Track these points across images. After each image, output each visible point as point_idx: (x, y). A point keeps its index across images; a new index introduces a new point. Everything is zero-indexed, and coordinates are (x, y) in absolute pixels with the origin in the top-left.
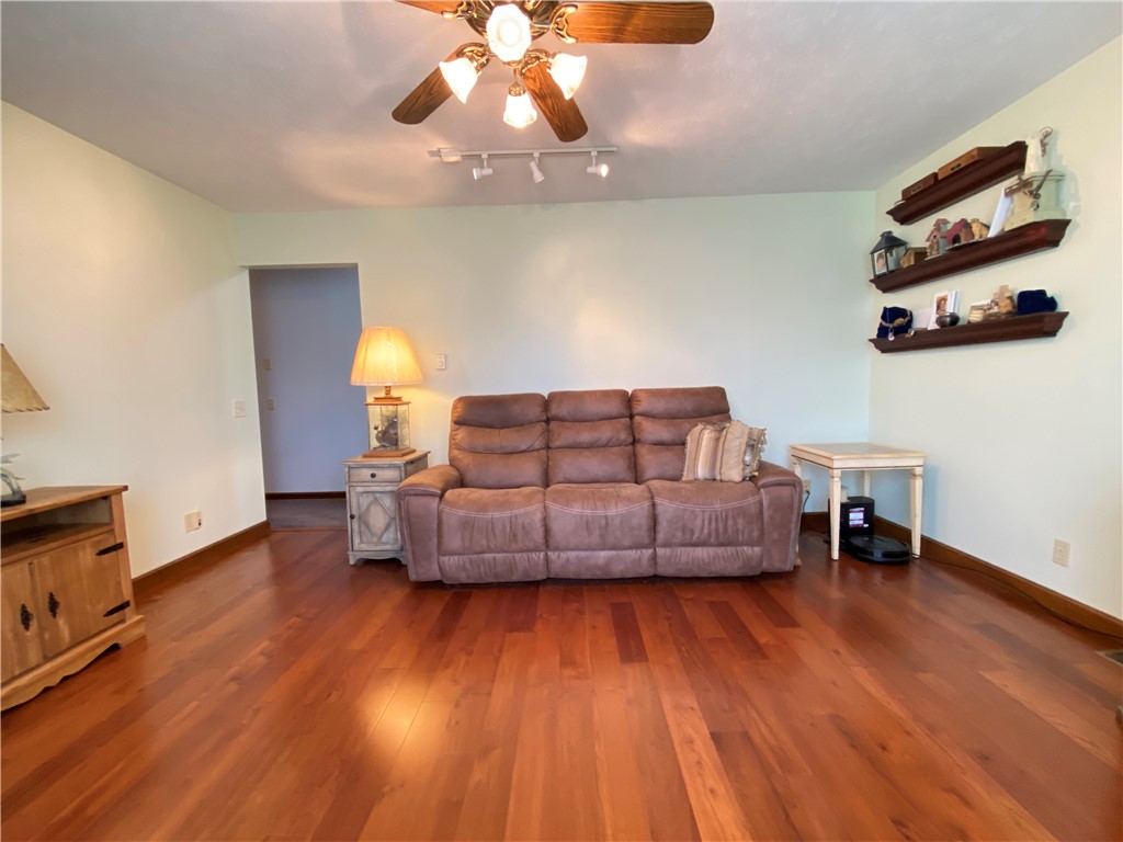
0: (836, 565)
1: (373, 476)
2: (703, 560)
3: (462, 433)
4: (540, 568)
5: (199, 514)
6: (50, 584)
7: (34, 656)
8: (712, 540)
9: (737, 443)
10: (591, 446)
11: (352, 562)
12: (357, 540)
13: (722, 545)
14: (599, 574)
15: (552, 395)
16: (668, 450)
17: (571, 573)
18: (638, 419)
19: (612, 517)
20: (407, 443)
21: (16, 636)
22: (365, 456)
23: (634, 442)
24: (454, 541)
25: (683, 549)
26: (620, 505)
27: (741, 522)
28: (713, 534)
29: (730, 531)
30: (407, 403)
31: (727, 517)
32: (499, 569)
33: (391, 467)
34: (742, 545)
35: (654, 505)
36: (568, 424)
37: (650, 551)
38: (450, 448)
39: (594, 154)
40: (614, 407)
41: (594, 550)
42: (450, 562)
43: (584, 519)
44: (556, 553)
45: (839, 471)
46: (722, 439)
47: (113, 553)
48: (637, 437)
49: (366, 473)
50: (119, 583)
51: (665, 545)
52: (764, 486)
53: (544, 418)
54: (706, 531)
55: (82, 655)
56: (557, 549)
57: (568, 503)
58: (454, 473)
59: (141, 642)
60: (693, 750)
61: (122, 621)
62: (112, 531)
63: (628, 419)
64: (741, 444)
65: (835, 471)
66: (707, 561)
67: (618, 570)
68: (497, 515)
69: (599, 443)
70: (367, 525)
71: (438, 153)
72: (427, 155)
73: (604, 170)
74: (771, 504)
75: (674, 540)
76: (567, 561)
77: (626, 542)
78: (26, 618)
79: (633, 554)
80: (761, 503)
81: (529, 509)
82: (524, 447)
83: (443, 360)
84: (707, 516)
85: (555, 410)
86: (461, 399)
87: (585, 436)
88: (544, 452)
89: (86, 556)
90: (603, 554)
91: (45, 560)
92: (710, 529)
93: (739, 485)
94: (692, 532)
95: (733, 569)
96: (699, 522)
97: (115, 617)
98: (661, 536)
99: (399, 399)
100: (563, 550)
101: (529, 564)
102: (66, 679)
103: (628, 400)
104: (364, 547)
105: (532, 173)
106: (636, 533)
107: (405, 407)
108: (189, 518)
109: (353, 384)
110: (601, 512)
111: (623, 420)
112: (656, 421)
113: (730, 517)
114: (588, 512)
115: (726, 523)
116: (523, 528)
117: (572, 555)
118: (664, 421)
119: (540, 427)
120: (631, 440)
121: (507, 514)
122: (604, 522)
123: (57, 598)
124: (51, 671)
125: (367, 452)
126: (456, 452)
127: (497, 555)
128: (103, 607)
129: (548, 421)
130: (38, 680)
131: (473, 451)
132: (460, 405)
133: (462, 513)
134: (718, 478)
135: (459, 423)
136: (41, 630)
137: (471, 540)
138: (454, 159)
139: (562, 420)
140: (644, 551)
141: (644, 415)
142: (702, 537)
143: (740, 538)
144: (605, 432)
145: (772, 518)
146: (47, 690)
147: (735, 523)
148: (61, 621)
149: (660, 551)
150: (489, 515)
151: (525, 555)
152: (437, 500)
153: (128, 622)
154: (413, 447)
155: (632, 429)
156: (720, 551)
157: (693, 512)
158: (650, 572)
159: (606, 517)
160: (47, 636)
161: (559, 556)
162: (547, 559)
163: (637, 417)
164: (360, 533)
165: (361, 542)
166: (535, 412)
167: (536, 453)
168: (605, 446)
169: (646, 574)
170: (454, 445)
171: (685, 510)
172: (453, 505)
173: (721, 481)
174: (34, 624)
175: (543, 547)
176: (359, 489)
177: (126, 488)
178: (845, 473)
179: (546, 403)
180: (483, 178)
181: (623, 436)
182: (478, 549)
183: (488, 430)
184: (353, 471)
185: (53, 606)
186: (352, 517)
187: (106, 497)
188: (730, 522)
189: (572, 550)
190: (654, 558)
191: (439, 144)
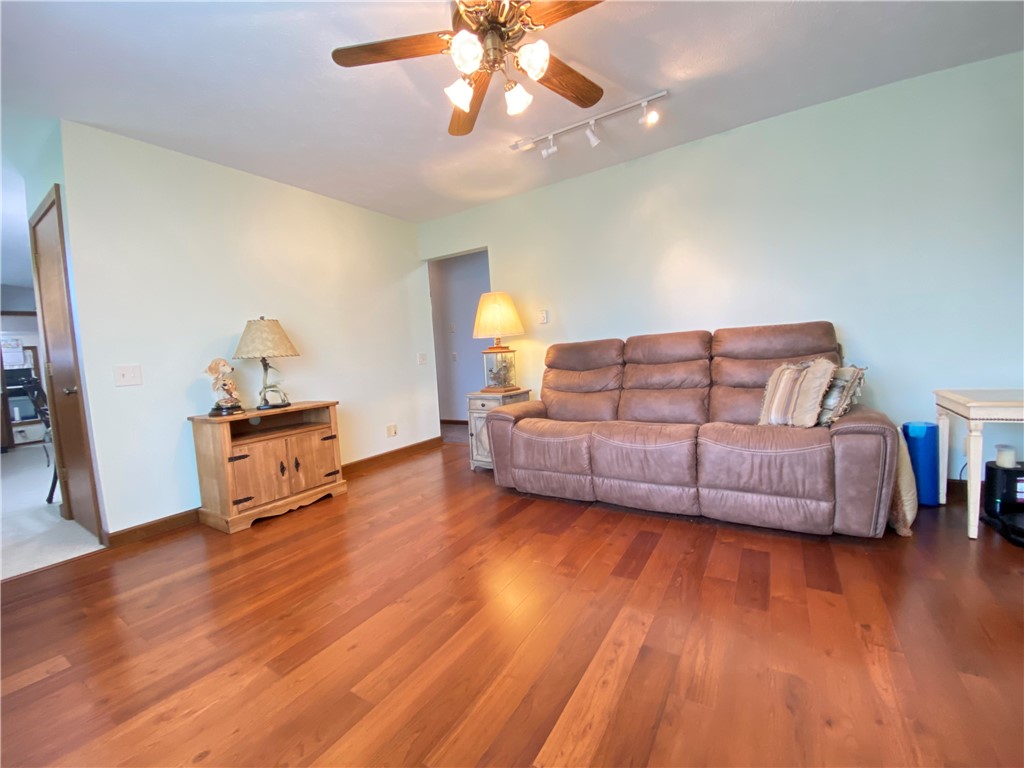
0: (973, 546)
1: (483, 405)
2: (754, 507)
3: (552, 374)
4: (587, 490)
5: (395, 426)
6: (295, 452)
7: (286, 491)
8: (764, 487)
9: (818, 382)
10: (662, 388)
11: (472, 468)
12: (475, 453)
13: (777, 494)
14: (640, 504)
15: (630, 340)
16: (747, 392)
17: (614, 498)
18: (717, 359)
19: (652, 452)
20: (512, 382)
21: (277, 477)
22: (482, 391)
23: (711, 384)
24: (521, 458)
25: (730, 493)
26: (659, 441)
27: (800, 472)
28: (765, 480)
29: (786, 478)
30: (513, 351)
31: (782, 465)
32: (555, 485)
33: (494, 399)
34: (803, 497)
35: (696, 445)
36: (642, 366)
37: (693, 490)
38: (543, 387)
39: (644, 104)
40: (694, 348)
41: (635, 481)
42: (519, 473)
43: (624, 452)
44: (601, 479)
45: (981, 423)
46: (801, 379)
47: (330, 441)
48: (714, 379)
49: (479, 402)
50: (334, 459)
51: (709, 486)
52: (837, 433)
53: (620, 361)
54: (756, 477)
55: (311, 496)
56: (600, 475)
57: (611, 435)
58: (541, 406)
59: (344, 496)
60: (616, 652)
61: (335, 481)
62: (330, 427)
63: (707, 361)
64: (821, 385)
65: (973, 423)
66: (757, 509)
67: (659, 504)
68: (552, 440)
69: (672, 384)
70: (481, 442)
71: (515, 147)
72: (510, 149)
73: (652, 118)
74: (846, 455)
75: (718, 482)
76: (609, 487)
77: (666, 477)
78: (283, 469)
79: (675, 490)
80: (832, 453)
81: (578, 437)
82: (598, 388)
83: (545, 315)
84: (757, 461)
85: (630, 354)
86: (553, 347)
87: (657, 378)
88: (618, 392)
89: (315, 439)
90: (644, 486)
91: (294, 438)
92: (760, 475)
93: (810, 430)
94: (739, 476)
95: (793, 522)
96: (747, 466)
97: (331, 478)
98: (704, 477)
99: (507, 348)
100: (608, 477)
101: (576, 485)
102: (301, 507)
103: (709, 340)
104: (479, 458)
105: (588, 140)
106: (674, 470)
107: (512, 354)
108: (389, 429)
109: (474, 337)
110: (639, 446)
111: (701, 362)
112: (737, 361)
113: (786, 464)
114: (628, 445)
115: (781, 471)
116: (572, 452)
117: (616, 482)
118: (746, 362)
119: (615, 370)
120: (706, 381)
121: (561, 440)
122: (642, 456)
123: (300, 461)
124: (294, 502)
125: (483, 388)
126: (546, 390)
127: (553, 474)
128: (324, 471)
129: (624, 364)
130: (287, 505)
131: (557, 389)
132: (552, 351)
133: (526, 435)
134: (790, 423)
135: (551, 366)
136: (290, 478)
137: (533, 458)
138: (529, 146)
139: (638, 363)
140: (687, 489)
141: (727, 356)
142: (752, 482)
143: (801, 489)
144: (679, 374)
145: (846, 470)
146: (291, 511)
147: (793, 472)
148: (301, 475)
149: (704, 492)
150: (546, 439)
151: (574, 477)
152: (511, 425)
153: (338, 482)
154: (517, 386)
155: (709, 371)
156: (774, 500)
157: (741, 455)
158: (694, 511)
159: (645, 451)
160: (293, 481)
161: (603, 481)
162: (592, 482)
163: (716, 358)
164: (477, 447)
165: (478, 454)
166: (613, 355)
167: (609, 393)
168: (678, 387)
169: (689, 513)
170: (546, 385)
171: (729, 453)
172: (522, 430)
173: (793, 426)
174: (286, 473)
175: (589, 472)
176: (476, 415)
177: (337, 403)
178: (991, 427)
179: (623, 347)
180: (549, 156)
181: (699, 378)
182: (538, 466)
183: (571, 372)
184: (472, 401)
185: (297, 465)
186: (472, 435)
187: (328, 407)
188: (786, 470)
189: (614, 478)
190: (697, 496)
191: (514, 139)
